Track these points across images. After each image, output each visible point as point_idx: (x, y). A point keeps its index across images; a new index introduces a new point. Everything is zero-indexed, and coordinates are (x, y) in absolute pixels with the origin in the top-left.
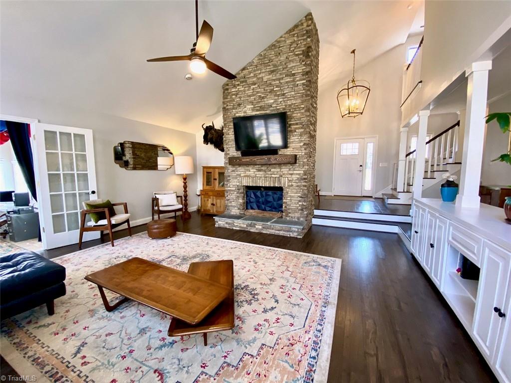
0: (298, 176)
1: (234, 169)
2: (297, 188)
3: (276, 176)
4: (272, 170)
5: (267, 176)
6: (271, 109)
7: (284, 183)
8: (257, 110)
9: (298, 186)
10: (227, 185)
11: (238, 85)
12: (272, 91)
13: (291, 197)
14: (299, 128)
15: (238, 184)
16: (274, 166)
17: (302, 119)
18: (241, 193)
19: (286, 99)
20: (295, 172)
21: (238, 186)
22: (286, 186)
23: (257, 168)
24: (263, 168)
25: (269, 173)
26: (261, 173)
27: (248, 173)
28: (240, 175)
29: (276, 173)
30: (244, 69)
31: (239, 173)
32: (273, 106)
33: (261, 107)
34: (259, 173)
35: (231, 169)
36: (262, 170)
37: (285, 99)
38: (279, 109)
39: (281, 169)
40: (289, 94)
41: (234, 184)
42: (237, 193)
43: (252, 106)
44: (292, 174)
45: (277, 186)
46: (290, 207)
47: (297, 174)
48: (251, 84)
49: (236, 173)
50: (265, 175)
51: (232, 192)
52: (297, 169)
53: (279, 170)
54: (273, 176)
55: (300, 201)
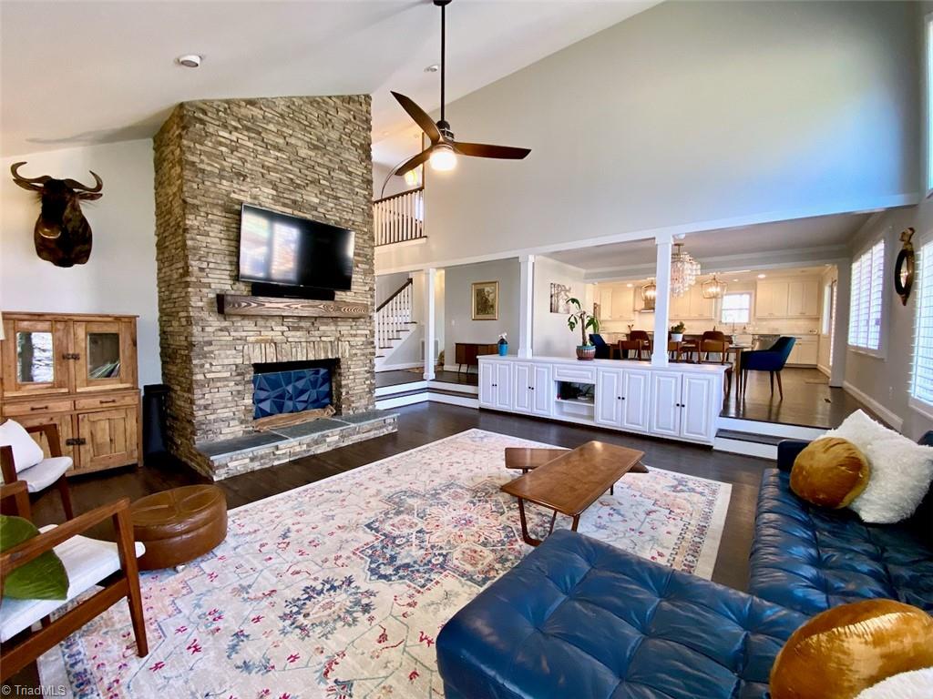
0: (364, 339)
1: (226, 324)
2: (362, 358)
3: (329, 339)
4: (322, 328)
5: (313, 339)
6: (315, 213)
7: (344, 351)
8: (284, 205)
9: (363, 355)
10: (202, 366)
11: (236, 129)
12: (315, 182)
13: (354, 374)
14: (362, 262)
15: (239, 361)
16: (325, 320)
17: (365, 249)
18: (248, 382)
19: (340, 207)
20: (359, 332)
21: (237, 366)
22: (347, 355)
23: (290, 324)
24: (302, 324)
25: (317, 333)
26: (298, 334)
27: (267, 334)
28: (244, 339)
29: (329, 334)
30: (251, 103)
31: (244, 334)
32: (319, 210)
33: (295, 202)
34: (293, 333)
35: (217, 324)
36: (302, 327)
37: (338, 207)
38: (328, 219)
39: (337, 325)
40: (346, 201)
41: (226, 362)
42: (236, 384)
43: (274, 193)
44: (355, 336)
45: (330, 357)
46: (355, 392)
47: (362, 335)
48: (271, 145)
49: (232, 334)
50: (307, 338)
51: (219, 384)
52: (362, 327)
53: (333, 328)
54: (323, 339)
55: (367, 379)
